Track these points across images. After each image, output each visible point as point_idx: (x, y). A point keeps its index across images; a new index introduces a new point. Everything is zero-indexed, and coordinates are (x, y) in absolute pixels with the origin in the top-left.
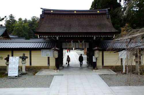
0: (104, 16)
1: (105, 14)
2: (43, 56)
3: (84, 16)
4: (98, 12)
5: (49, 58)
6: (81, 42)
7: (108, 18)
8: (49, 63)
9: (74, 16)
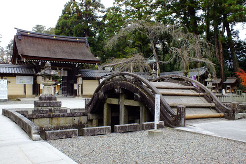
0: (83, 44)
1: (84, 42)
2: (18, 83)
3: (64, 42)
4: (78, 39)
5: (25, 85)
6: (60, 69)
7: (87, 47)
8: (25, 92)
9: (54, 42)
